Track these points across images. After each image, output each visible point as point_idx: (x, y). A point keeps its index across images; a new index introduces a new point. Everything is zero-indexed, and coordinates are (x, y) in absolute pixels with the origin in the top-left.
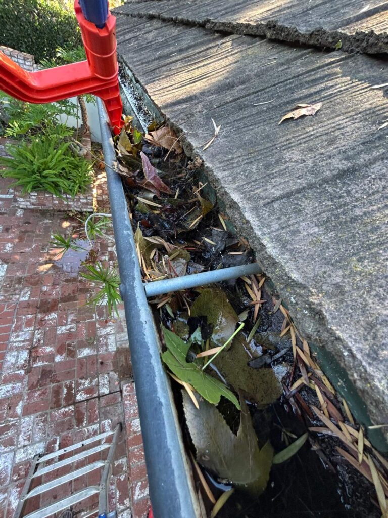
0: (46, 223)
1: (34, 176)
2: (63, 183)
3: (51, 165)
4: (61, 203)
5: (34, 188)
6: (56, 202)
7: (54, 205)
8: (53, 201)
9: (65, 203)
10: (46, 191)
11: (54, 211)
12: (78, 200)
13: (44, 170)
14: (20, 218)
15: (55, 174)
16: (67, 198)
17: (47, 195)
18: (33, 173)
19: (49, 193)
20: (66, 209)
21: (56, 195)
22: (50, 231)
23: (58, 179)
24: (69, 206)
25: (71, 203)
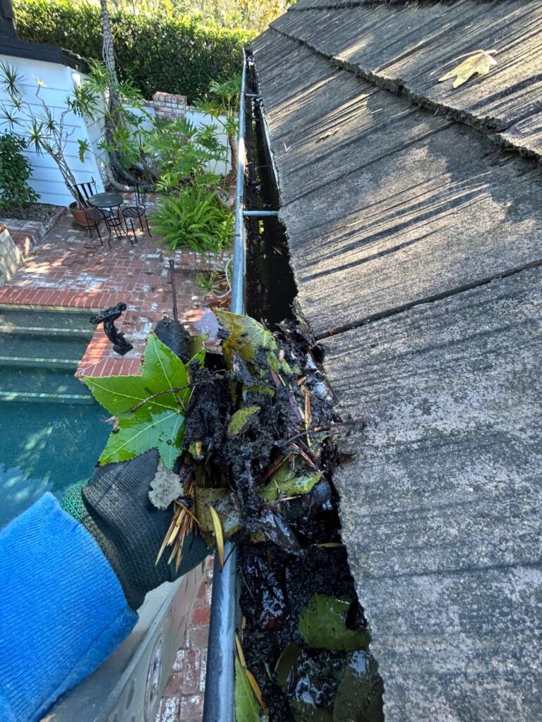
0: (188, 284)
1: (180, 231)
2: (207, 238)
3: (196, 218)
4: (203, 262)
5: (179, 246)
6: (199, 261)
7: (197, 264)
8: (196, 259)
9: (208, 262)
10: (190, 248)
11: (196, 271)
12: (221, 259)
13: (189, 225)
14: (164, 278)
15: (200, 229)
16: (210, 256)
17: (191, 253)
18: (180, 228)
19: (193, 250)
20: (208, 269)
21: (199, 252)
22: (190, 293)
23: (203, 235)
24: (211, 266)
25: (213, 262)
